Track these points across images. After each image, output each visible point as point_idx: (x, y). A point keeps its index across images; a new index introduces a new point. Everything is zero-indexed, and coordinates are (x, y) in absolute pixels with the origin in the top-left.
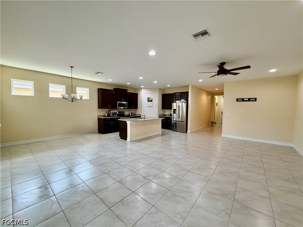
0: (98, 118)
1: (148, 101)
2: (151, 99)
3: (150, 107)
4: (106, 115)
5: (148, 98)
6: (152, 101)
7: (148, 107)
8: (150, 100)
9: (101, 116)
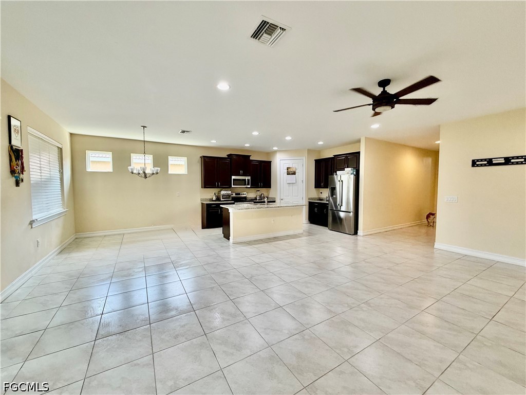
0: (202, 203)
1: (288, 174)
2: (294, 170)
3: (290, 185)
4: (214, 198)
5: (288, 169)
6: (294, 173)
7: (287, 185)
8: (291, 173)
9: (206, 200)
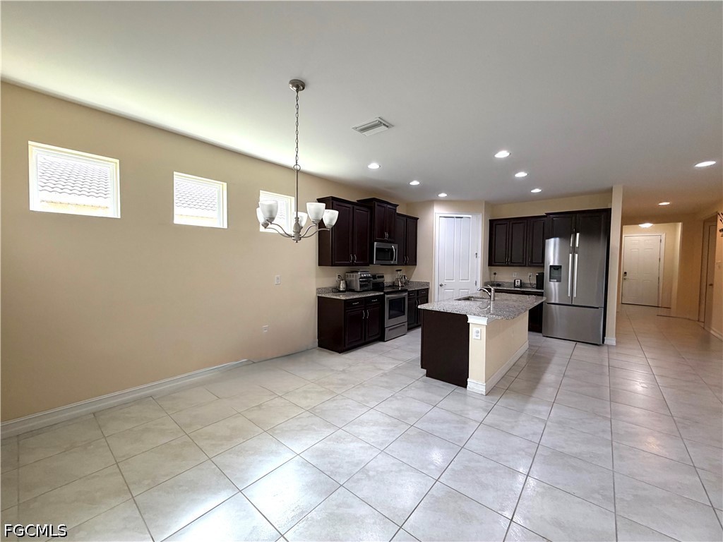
0: (318, 297)
4: (342, 287)
9: (327, 290)
